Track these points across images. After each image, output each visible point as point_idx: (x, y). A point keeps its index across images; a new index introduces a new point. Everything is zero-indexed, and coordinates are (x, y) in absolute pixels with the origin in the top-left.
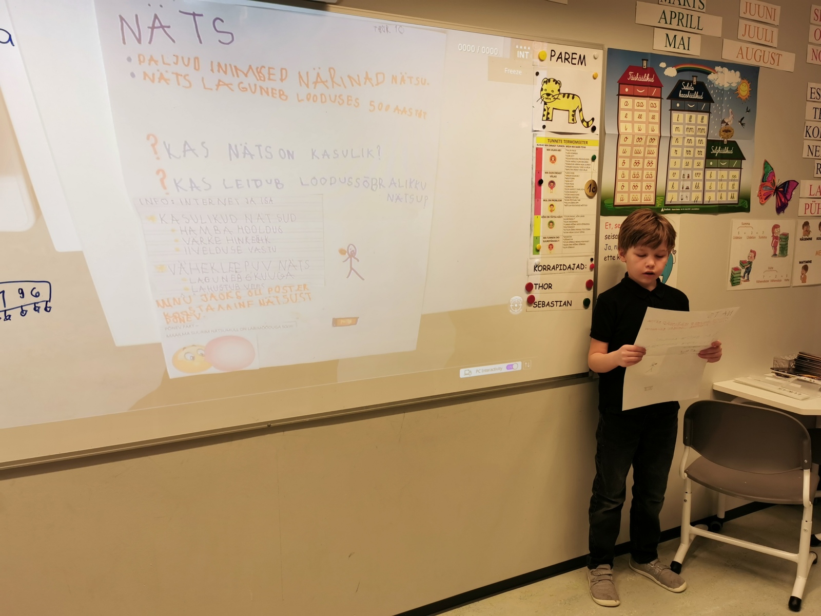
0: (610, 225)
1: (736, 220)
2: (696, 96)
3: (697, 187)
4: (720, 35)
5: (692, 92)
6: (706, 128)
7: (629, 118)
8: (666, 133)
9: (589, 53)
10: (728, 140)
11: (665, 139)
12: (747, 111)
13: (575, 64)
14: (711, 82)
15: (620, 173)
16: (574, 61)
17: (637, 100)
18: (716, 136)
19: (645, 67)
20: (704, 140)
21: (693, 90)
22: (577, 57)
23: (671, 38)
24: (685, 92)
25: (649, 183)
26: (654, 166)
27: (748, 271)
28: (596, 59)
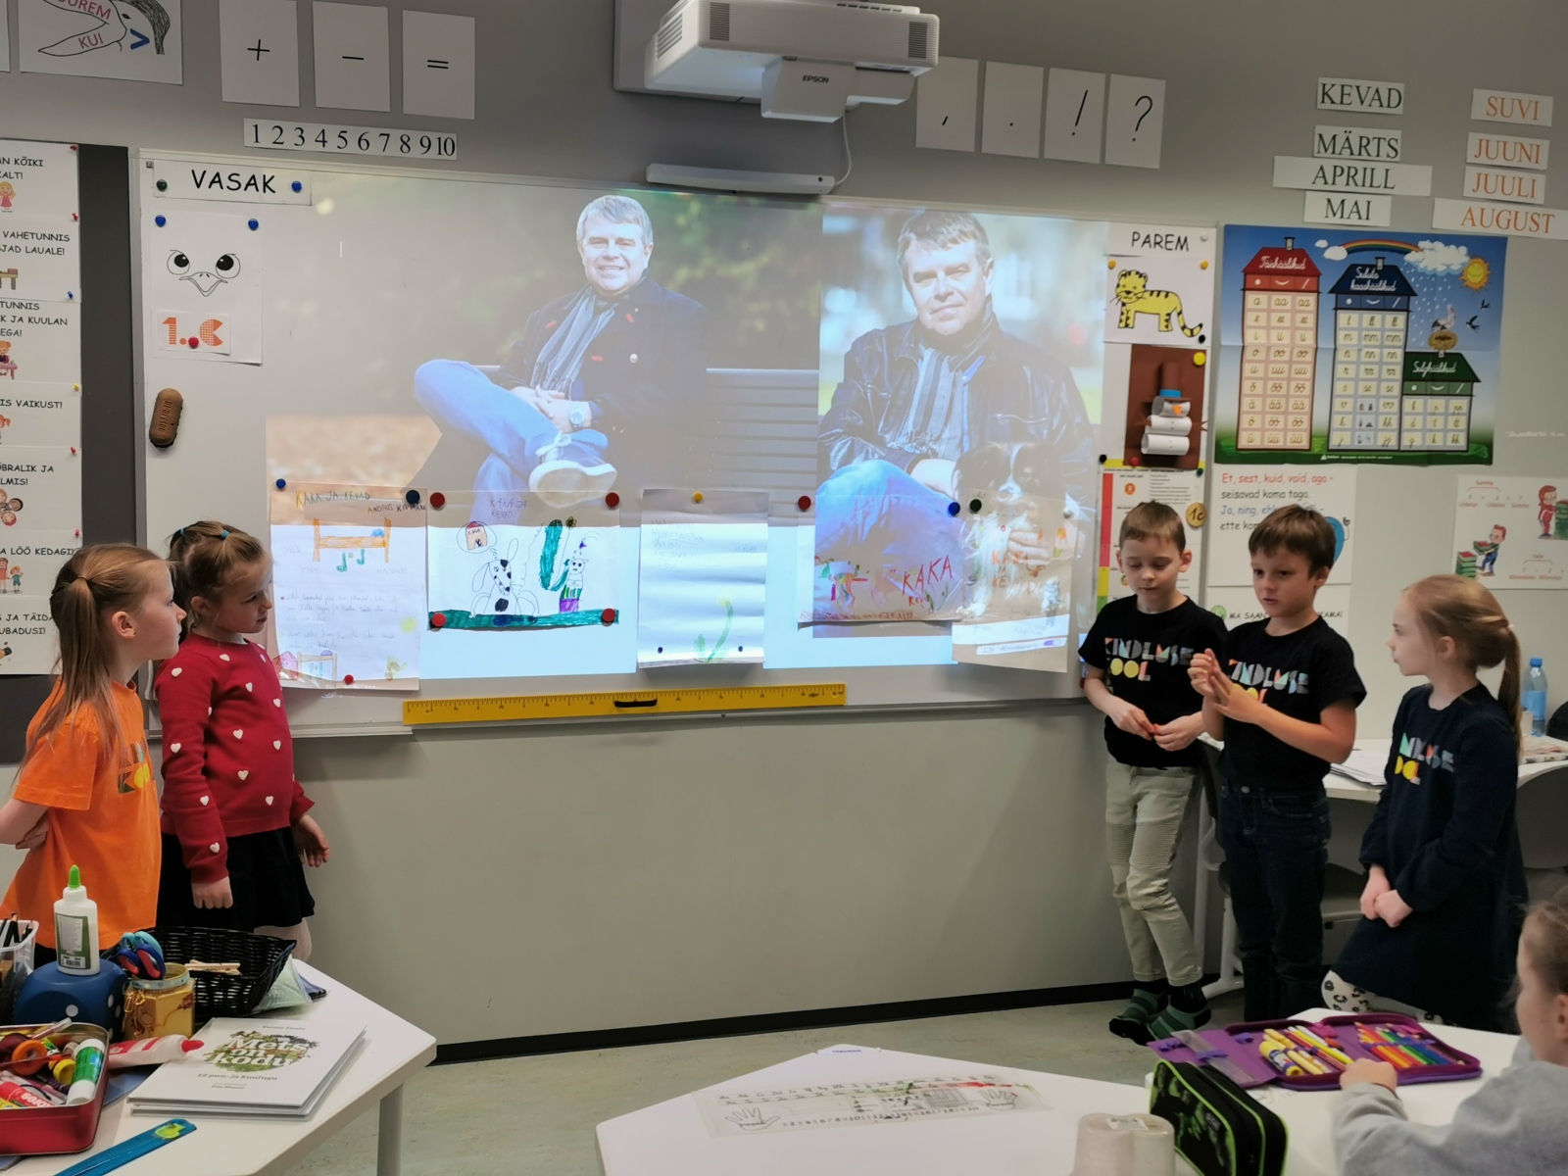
0: (1231, 477)
1: (1466, 476)
2: (1383, 287)
3: (1387, 423)
4: (1427, 193)
5: (1374, 282)
6: (1402, 335)
7: (1263, 322)
8: (1326, 343)
9: (1193, 234)
10: (1447, 351)
11: (1325, 352)
12: (1483, 307)
13: (1170, 249)
14: (1410, 266)
15: (1246, 402)
16: (1169, 246)
17: (1276, 296)
18: (1421, 345)
19: (1290, 249)
20: (1400, 353)
21: (1377, 277)
22: (1175, 240)
23: (1336, 204)
24: (1363, 282)
25: (1298, 418)
26: (1307, 391)
27: (1491, 558)
28: (1204, 241)
